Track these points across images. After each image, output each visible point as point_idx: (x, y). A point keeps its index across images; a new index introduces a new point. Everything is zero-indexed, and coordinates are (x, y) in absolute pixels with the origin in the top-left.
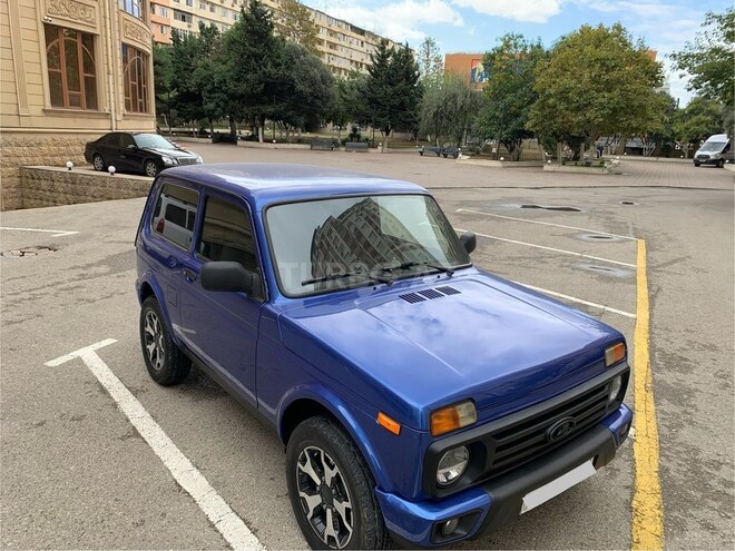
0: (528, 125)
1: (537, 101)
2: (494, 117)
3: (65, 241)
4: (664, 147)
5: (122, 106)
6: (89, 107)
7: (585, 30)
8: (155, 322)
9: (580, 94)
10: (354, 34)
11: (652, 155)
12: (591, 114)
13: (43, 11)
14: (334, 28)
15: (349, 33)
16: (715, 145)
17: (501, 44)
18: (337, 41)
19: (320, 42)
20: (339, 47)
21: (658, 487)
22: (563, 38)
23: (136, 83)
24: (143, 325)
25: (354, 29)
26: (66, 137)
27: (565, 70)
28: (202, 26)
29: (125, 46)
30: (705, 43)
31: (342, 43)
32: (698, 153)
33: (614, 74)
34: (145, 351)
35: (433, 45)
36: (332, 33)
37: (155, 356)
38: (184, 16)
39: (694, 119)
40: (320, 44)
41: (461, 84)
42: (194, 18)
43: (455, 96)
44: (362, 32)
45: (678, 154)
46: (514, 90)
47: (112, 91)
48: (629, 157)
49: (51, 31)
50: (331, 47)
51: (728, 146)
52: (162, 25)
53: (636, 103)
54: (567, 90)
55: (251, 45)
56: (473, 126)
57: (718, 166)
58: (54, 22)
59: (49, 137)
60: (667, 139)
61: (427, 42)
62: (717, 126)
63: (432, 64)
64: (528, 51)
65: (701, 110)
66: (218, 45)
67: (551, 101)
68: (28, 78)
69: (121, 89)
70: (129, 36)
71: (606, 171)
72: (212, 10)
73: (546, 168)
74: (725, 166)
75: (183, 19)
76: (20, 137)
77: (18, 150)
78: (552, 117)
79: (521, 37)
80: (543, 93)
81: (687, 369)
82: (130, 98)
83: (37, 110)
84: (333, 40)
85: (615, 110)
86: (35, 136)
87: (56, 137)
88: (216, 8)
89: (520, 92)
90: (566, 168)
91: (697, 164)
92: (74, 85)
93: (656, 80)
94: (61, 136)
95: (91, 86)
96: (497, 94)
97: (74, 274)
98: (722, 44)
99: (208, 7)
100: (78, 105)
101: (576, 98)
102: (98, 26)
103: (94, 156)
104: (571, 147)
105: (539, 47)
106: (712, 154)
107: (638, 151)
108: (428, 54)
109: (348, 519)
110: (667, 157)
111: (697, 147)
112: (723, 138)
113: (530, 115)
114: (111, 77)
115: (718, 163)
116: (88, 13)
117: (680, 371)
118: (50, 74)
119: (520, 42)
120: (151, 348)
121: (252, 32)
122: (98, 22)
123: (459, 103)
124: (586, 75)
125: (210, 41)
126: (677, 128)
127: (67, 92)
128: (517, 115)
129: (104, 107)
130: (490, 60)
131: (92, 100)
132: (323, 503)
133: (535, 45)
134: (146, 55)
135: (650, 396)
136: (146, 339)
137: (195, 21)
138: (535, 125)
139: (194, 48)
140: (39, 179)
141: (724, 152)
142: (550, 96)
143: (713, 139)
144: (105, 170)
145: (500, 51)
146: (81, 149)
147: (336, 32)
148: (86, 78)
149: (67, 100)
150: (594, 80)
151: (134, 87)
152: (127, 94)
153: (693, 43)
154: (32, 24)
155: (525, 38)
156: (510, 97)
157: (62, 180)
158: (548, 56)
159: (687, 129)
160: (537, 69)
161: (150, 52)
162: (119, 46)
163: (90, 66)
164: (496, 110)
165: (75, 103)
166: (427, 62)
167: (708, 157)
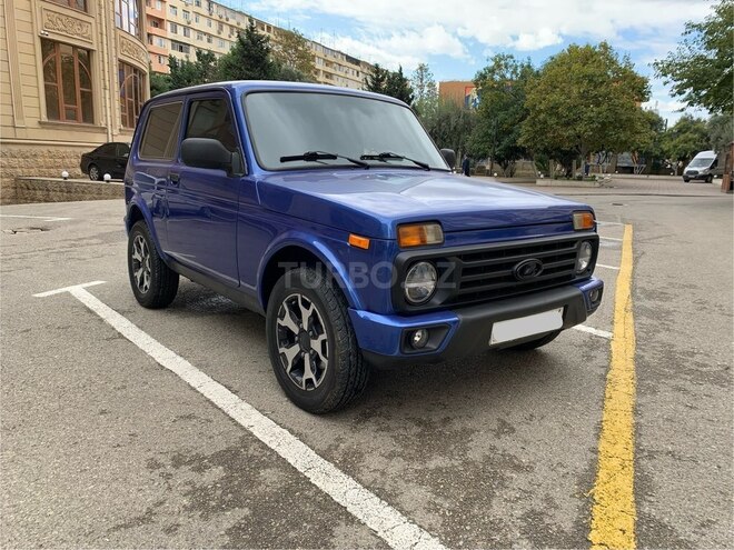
0: (520, 142)
1: (528, 118)
2: (487, 134)
3: (57, 225)
4: (654, 164)
5: (118, 121)
6: (85, 120)
7: (573, 49)
8: (142, 245)
9: (569, 109)
10: (350, 65)
11: (643, 173)
12: (580, 128)
13: (39, 27)
14: (330, 58)
15: (345, 63)
16: (703, 161)
17: (492, 64)
18: (332, 71)
19: (317, 72)
20: (335, 77)
21: (632, 367)
22: (552, 58)
23: (133, 100)
24: (131, 253)
25: (349, 59)
26: (62, 149)
27: (555, 88)
28: (199, 54)
29: (122, 63)
30: (687, 52)
31: (338, 73)
32: (687, 169)
33: (603, 89)
34: (133, 279)
35: (426, 71)
36: (328, 63)
37: (142, 283)
38: (182, 47)
39: (682, 137)
40: (316, 73)
41: (454, 105)
42: (191, 49)
43: (448, 117)
44: (357, 62)
45: (668, 172)
46: (506, 107)
47: (108, 105)
48: (620, 175)
49: (48, 45)
50: (327, 77)
51: (716, 162)
52: (160, 56)
53: (624, 117)
54: (556, 106)
55: (247, 69)
56: (467, 144)
57: (707, 182)
58: (50, 36)
59: (44, 149)
60: (657, 158)
61: (421, 68)
62: (705, 143)
63: (426, 90)
64: (519, 70)
65: (688, 129)
66: (214, 70)
67: (542, 116)
68: (24, 90)
69: (117, 104)
70: (125, 53)
71: (597, 184)
72: (209, 41)
73: (539, 182)
74: (714, 181)
75: (181, 49)
76: (15, 149)
77: (14, 162)
78: (543, 132)
79: (512, 57)
80: (533, 109)
81: (668, 299)
82: (127, 114)
83: (33, 123)
84: (329, 70)
85: (603, 124)
86: (31, 147)
87: (52, 149)
88: (214, 39)
89: (511, 109)
90: (559, 182)
91: (687, 180)
92: (70, 98)
93: (643, 95)
94: (58, 148)
95: (88, 99)
96: (489, 113)
97: (66, 244)
98: (703, 52)
99: (205, 38)
100: (75, 119)
101: (565, 113)
102: (95, 42)
103: (90, 166)
104: (564, 165)
105: (529, 66)
106: (701, 170)
107: (629, 170)
108: (422, 79)
109: (324, 352)
110: (657, 174)
111: (686, 164)
112: (710, 155)
113: (522, 131)
114: (107, 92)
115: (707, 178)
116: (84, 30)
117: (661, 300)
118: (46, 87)
119: (510, 62)
120: (138, 274)
121: (249, 57)
122: (94, 37)
123: (453, 123)
124: (575, 91)
125: (207, 66)
126: (666, 146)
127: (62, 105)
128: (509, 132)
129: (100, 120)
130: (482, 80)
131: (88, 114)
132: (301, 351)
133: (525, 64)
134: (142, 74)
135: (630, 315)
136: (134, 266)
137: (193, 52)
138: (527, 141)
139: (191, 73)
140: (34, 189)
141: (711, 168)
142: (541, 111)
143: (701, 155)
144: (101, 179)
145: (492, 71)
146: (77, 162)
147: (331, 63)
148: (83, 93)
149: (63, 112)
150: (582, 96)
151: (130, 103)
152: (123, 109)
153: (675, 52)
154: (28, 38)
155: (515, 58)
156: (502, 115)
157: (58, 189)
158: (537, 75)
159: (675, 146)
160: (527, 87)
161: (147, 71)
162: (115, 62)
163: (87, 80)
164: (489, 127)
165: (72, 116)
166: (421, 87)
167: (697, 172)
